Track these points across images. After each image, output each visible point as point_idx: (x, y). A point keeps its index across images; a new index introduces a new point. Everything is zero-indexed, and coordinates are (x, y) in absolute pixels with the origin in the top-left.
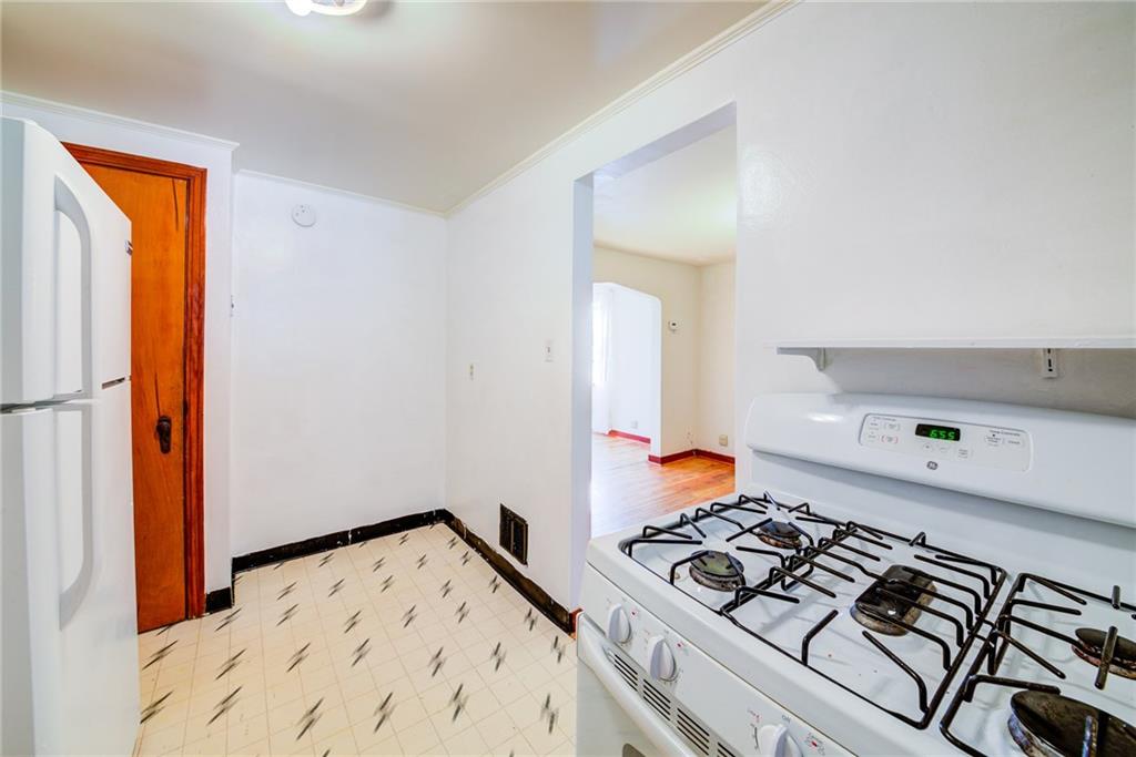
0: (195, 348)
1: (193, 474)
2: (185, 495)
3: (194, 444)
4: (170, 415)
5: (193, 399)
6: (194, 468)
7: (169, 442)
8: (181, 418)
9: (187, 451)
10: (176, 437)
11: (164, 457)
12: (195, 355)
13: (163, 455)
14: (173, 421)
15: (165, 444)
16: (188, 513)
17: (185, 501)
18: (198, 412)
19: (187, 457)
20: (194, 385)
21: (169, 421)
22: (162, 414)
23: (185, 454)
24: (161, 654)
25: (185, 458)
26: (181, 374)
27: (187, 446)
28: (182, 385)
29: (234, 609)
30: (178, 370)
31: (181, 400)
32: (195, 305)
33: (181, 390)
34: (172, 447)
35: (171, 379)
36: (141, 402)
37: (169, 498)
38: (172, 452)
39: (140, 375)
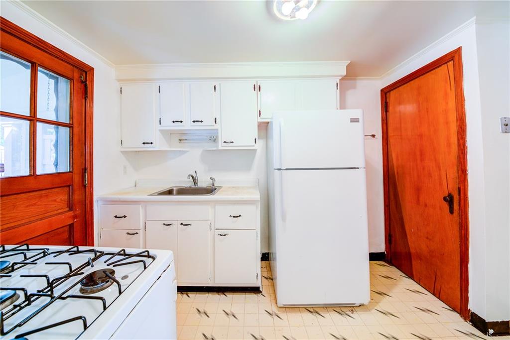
4: (453, 194)
5: (463, 187)
7: (453, 208)
8: (457, 197)
10: (456, 207)
13: (450, 215)
14: (454, 197)
15: (451, 209)
18: (465, 195)
21: (452, 197)
22: (449, 192)
28: (458, 177)
30: (455, 169)
31: (457, 186)
33: (458, 181)
34: (454, 211)
35: (452, 173)
36: (441, 184)
37: (453, 239)
38: (454, 214)
39: (440, 170)
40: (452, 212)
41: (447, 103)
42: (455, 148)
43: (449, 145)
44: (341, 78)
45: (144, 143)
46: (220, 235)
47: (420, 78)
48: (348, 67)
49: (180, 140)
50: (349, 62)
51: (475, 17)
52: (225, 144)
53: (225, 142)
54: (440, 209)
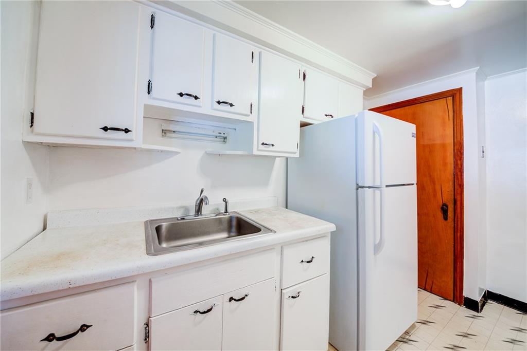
0: (459, 174)
1: (459, 234)
2: (454, 242)
3: (459, 220)
4: (448, 204)
5: (458, 198)
6: (459, 231)
7: (447, 216)
8: (453, 206)
9: (456, 222)
10: (450, 214)
11: (445, 222)
12: (460, 177)
13: (444, 221)
14: (449, 207)
15: (445, 217)
16: (456, 252)
17: (454, 245)
18: (461, 205)
19: (455, 225)
20: (459, 191)
21: (447, 206)
22: (444, 202)
23: (454, 223)
24: (437, 307)
25: (454, 226)
26: (452, 186)
27: (456, 220)
28: (453, 191)
29: (479, 314)
30: (451, 183)
31: (453, 198)
32: (459, 153)
33: (453, 193)
34: (448, 218)
35: (448, 187)
36: (435, 196)
37: (446, 241)
38: (448, 220)
39: (434, 184)
40: (446, 218)
41: (445, 130)
42: (451, 167)
43: (445, 164)
44: (365, 89)
45: (105, 129)
46: (293, 297)
47: (416, 105)
48: (374, 80)
49: (164, 132)
50: (376, 76)
51: (479, 67)
52: (263, 147)
53: (263, 144)
54: (434, 216)
